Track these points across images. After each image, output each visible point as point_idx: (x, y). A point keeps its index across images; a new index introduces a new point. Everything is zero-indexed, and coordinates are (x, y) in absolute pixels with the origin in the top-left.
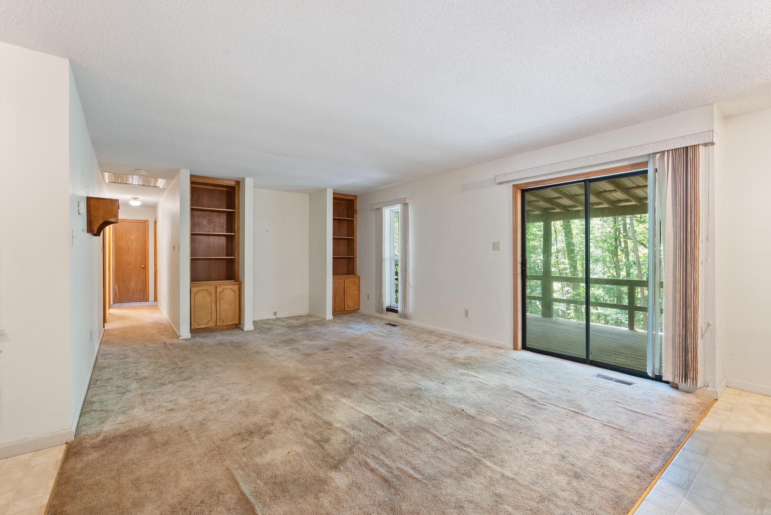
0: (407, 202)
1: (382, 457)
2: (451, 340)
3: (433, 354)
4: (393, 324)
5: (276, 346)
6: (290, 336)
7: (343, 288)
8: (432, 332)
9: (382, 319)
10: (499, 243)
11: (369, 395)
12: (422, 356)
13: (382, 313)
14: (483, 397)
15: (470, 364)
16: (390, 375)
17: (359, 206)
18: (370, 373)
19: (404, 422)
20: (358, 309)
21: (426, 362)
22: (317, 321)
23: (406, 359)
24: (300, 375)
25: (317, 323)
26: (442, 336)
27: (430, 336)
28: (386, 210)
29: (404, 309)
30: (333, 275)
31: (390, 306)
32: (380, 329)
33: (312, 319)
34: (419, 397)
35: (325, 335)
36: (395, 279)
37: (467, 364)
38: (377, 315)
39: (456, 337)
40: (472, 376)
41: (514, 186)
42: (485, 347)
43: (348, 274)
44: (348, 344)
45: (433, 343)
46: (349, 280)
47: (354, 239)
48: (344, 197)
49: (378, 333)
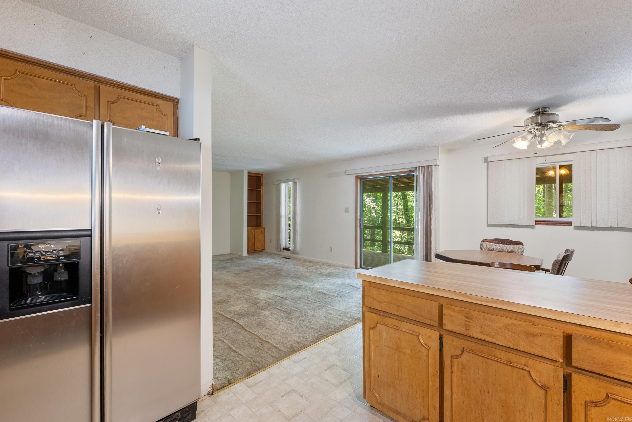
0: (296, 181)
1: (283, 306)
2: (322, 265)
3: (311, 272)
4: (287, 257)
5: (216, 270)
6: (223, 265)
7: (254, 235)
8: (311, 261)
9: (280, 255)
10: (348, 208)
11: (275, 288)
12: (304, 272)
13: (280, 251)
14: (332, 287)
15: (330, 275)
16: (286, 281)
17: (264, 181)
18: (275, 280)
19: (293, 296)
20: (263, 250)
21: (306, 275)
22: (238, 257)
23: (295, 274)
24: (236, 282)
25: (237, 258)
26: (317, 263)
27: (309, 263)
28: (283, 185)
29: (294, 248)
30: (248, 227)
31: (285, 247)
32: (279, 260)
33: (234, 256)
34: (301, 288)
35: (245, 264)
36: (288, 229)
37: (328, 275)
38: (277, 252)
39: (325, 264)
40: (329, 280)
41: (356, 177)
42: (340, 268)
43: (256, 226)
44: (260, 268)
45: (311, 266)
46: (257, 230)
47: (261, 203)
48: (254, 175)
49: (278, 263)
